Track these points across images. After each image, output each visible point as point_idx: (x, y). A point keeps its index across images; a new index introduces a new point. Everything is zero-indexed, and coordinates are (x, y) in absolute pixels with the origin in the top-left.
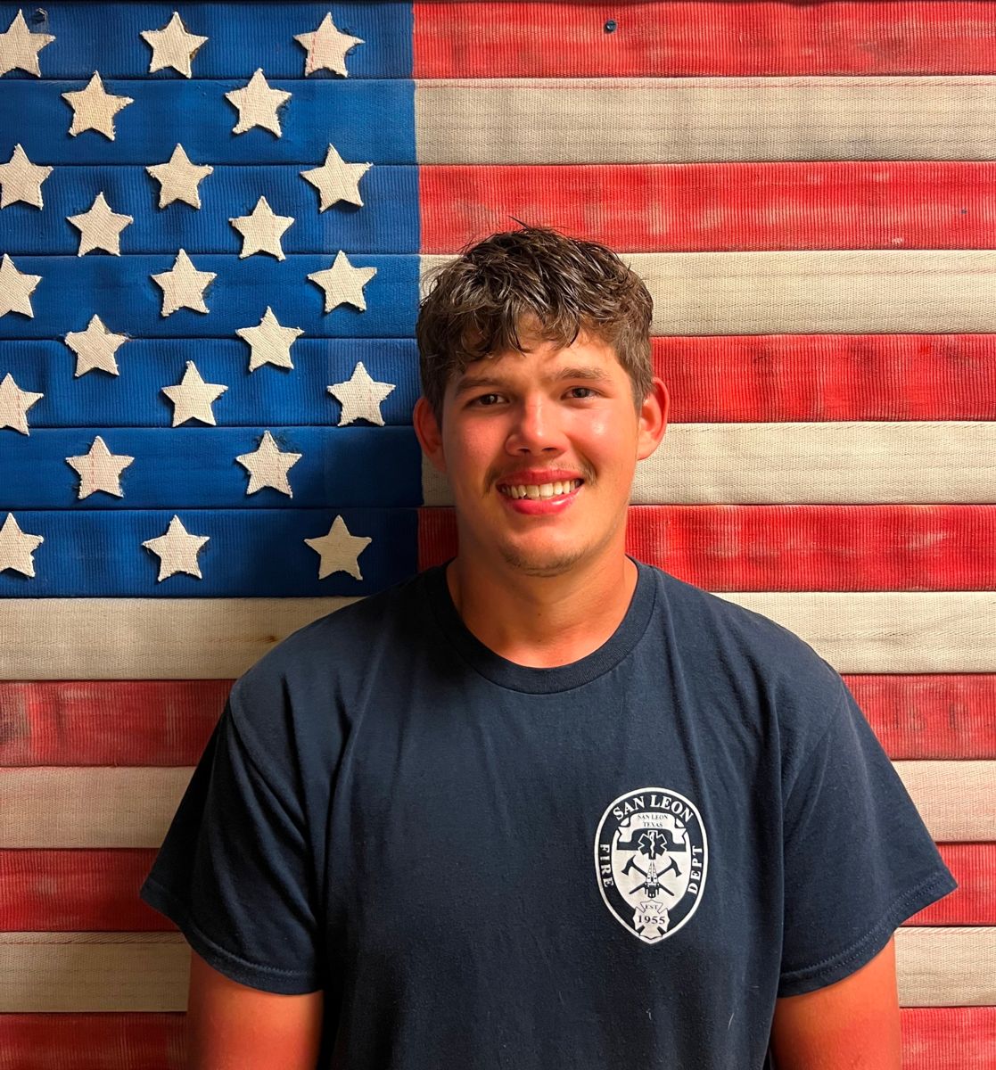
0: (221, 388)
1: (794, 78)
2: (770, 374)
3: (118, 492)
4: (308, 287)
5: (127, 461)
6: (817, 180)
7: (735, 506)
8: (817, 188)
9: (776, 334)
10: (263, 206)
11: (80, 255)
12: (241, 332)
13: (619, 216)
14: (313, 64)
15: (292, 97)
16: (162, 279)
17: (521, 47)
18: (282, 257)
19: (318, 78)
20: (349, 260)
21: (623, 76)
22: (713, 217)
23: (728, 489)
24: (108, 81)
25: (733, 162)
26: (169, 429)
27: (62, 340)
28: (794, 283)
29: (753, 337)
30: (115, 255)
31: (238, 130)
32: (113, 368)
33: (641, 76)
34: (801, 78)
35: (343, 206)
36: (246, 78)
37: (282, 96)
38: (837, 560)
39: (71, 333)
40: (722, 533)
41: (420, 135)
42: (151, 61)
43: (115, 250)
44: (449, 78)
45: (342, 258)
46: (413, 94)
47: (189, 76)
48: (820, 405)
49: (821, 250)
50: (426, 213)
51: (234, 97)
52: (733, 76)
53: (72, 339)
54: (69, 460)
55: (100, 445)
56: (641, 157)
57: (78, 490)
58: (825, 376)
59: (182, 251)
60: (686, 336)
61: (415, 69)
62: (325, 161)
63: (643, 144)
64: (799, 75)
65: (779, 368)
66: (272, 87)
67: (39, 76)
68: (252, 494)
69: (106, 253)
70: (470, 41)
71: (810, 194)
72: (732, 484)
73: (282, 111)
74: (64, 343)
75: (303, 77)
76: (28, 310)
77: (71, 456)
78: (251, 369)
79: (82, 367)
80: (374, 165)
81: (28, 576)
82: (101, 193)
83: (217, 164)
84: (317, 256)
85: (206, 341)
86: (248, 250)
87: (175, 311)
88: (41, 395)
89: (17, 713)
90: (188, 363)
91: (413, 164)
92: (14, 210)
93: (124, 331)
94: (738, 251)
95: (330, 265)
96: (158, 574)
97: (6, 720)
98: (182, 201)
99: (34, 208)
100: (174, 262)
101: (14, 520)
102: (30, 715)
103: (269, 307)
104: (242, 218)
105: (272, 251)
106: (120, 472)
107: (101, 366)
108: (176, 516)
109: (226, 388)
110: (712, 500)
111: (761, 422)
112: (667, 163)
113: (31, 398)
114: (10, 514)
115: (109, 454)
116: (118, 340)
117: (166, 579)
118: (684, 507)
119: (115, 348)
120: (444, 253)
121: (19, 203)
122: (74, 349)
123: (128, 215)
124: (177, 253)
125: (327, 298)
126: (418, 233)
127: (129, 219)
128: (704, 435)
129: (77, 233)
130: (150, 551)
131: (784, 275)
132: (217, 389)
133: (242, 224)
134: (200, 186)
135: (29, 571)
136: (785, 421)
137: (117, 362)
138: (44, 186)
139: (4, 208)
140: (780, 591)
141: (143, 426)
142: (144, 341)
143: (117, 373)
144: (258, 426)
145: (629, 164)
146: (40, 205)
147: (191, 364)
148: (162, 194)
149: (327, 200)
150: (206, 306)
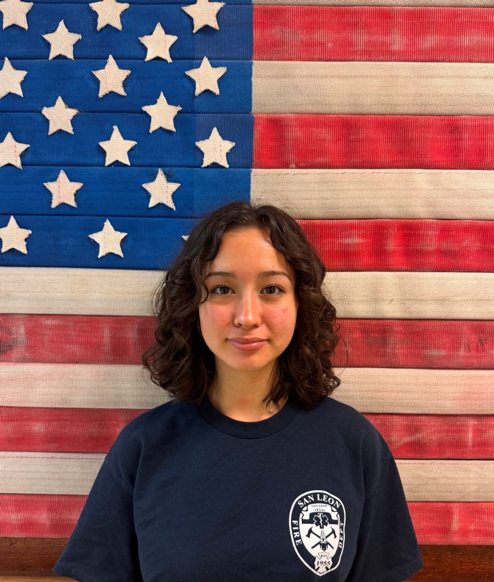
0: (134, 143)
2: (461, 139)
3: (73, 204)
4: (185, 81)
5: (78, 186)
7: (435, 220)
9: (465, 115)
10: (159, 29)
11: (50, 59)
12: (145, 108)
13: (374, 38)
16: (99, 74)
18: (170, 60)
20: (210, 63)
22: (430, 41)
23: (432, 209)
25: (444, 6)
26: (101, 168)
27: (40, 112)
29: (451, 117)
30: (71, 59)
32: (69, 129)
35: (206, 29)
38: (492, 253)
39: (45, 107)
40: (427, 236)
43: (70, 55)
45: (206, 62)
48: (488, 159)
50: (257, 35)
53: (46, 111)
54: (45, 184)
55: (62, 176)
56: (389, 2)
57: (51, 203)
59: (111, 57)
60: (411, 115)
62: (197, 1)
65: (466, 136)
68: (151, 208)
69: (65, 58)
72: (434, 206)
74: (42, 113)
76: (19, 92)
77: (46, 182)
78: (151, 131)
79: (52, 129)
80: (227, 4)
81: (23, 253)
82: (63, 20)
83: (132, 4)
84: (191, 61)
85: (124, 114)
86: (150, 56)
87: (106, 94)
88: (29, 146)
89: (20, 331)
90: (114, 127)
91: (250, 4)
92: (13, 32)
93: (77, 107)
94: (445, 62)
95: (198, 66)
96: (98, 254)
97: (14, 336)
98: (111, 26)
99: (23, 29)
100: (106, 63)
101: (14, 220)
102: (27, 334)
103: (162, 92)
104: (146, 37)
105: (163, 57)
106: (75, 192)
107: (63, 129)
108: (107, 220)
109: (136, 143)
110: (422, 216)
111: (453, 169)
112: (404, 6)
113: (23, 147)
114: (12, 217)
115: (69, 181)
116: (73, 112)
117: (103, 257)
118: (405, 220)
119: (71, 117)
120: (267, 60)
121: (14, 26)
122: (47, 118)
123: (79, 34)
124: (108, 58)
125: (197, 86)
126: (252, 47)
127: (79, 37)
128: (421, 177)
129: (48, 45)
130: (93, 240)
131: (472, 77)
132: (131, 144)
133: (146, 40)
134: (121, 16)
135: (24, 250)
136: (467, 169)
137: (72, 127)
138: (28, 15)
139: (5, 29)
140: (457, 272)
141: (88, 166)
142: (88, 114)
143: (73, 133)
144: (156, 167)
145: (381, 6)
146: (26, 27)
147: (116, 128)
148: (99, 21)
149: (198, 25)
150: (125, 91)
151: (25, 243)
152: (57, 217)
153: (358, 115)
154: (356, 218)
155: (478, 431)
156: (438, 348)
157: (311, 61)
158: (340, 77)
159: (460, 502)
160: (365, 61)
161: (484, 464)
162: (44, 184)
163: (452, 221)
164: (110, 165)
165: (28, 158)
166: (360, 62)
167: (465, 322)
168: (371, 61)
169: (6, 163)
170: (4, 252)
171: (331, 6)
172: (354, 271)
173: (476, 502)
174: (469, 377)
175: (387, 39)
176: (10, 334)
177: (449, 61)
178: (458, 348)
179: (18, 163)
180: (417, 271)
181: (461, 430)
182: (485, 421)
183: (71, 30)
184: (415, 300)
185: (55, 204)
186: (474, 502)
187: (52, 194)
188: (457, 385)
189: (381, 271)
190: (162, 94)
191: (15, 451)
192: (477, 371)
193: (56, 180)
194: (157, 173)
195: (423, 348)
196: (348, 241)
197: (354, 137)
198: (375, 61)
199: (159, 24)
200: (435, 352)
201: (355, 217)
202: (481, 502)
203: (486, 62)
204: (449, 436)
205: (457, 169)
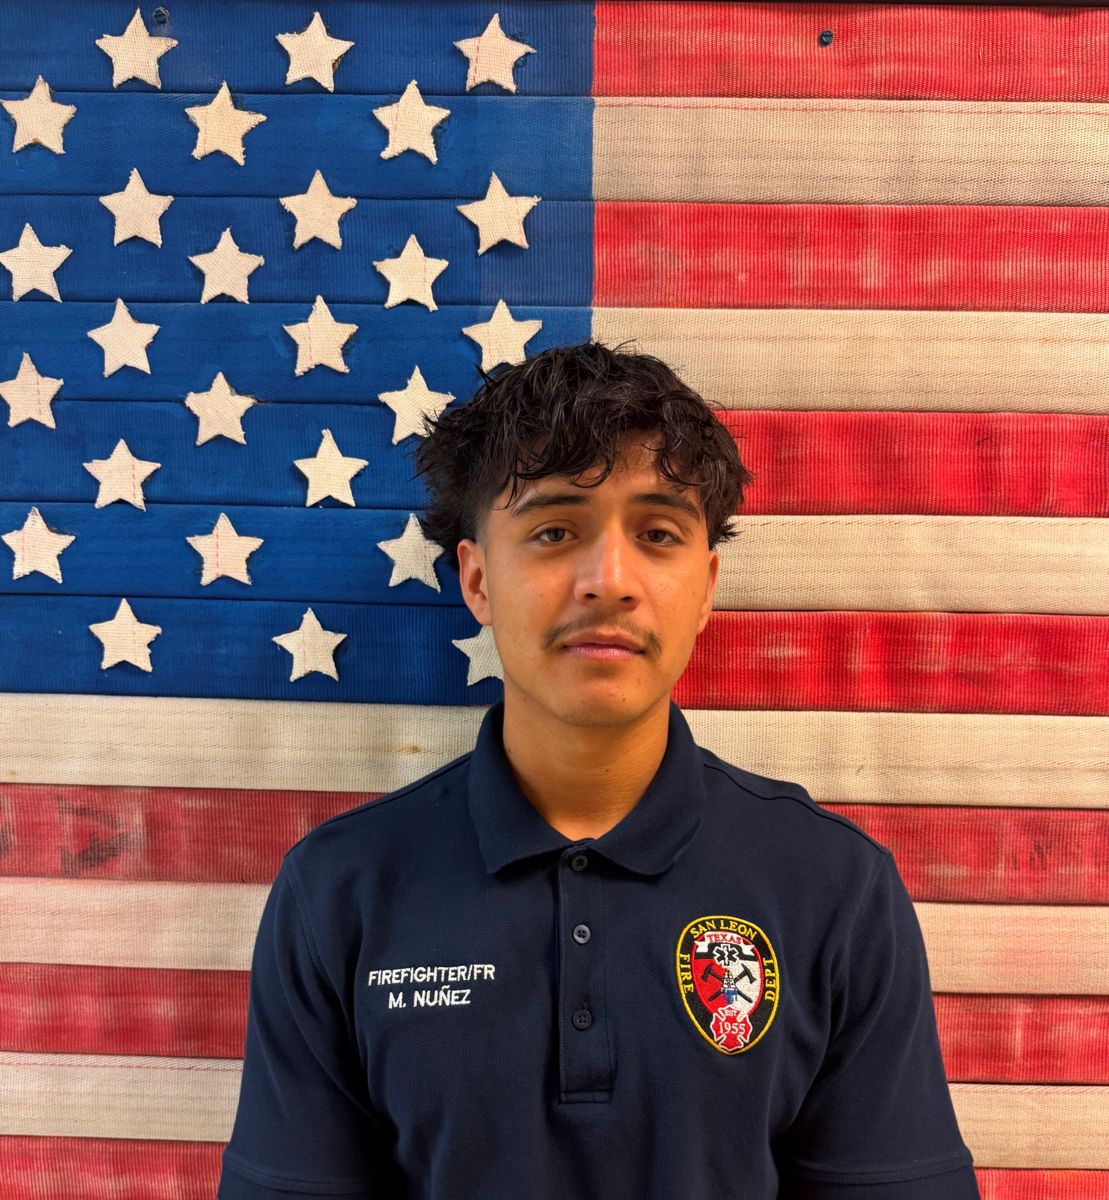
0: (361, 463)
1: (1041, 104)
2: (998, 458)
3: (244, 578)
4: (463, 347)
5: (254, 543)
6: (1063, 227)
7: (947, 614)
8: (1060, 238)
9: (1004, 411)
10: (412, 247)
11: (203, 302)
12: (385, 397)
13: (827, 265)
14: (475, 77)
15: (450, 115)
16: (296, 331)
17: (720, 59)
18: (433, 306)
19: (481, 95)
20: (511, 312)
21: (839, 97)
22: (937, 270)
23: (939, 593)
24: (238, 95)
25: (964, 204)
26: (298, 510)
27: (182, 402)
28: (1031, 349)
29: (978, 415)
30: (243, 303)
31: (386, 154)
32: (238, 435)
33: (859, 97)
34: (1050, 104)
35: (504, 247)
36: (396, 93)
37: (439, 114)
38: (1058, 679)
39: (192, 393)
40: (930, 644)
41: (599, 163)
42: (287, 71)
43: (242, 296)
44: (634, 95)
45: (502, 309)
46: (591, 114)
47: (331, 89)
48: (1051, 497)
49: (1064, 311)
50: (600, 257)
51: (384, 115)
52: (970, 99)
53: (193, 401)
54: (190, 540)
55: (224, 524)
56: (856, 194)
57: (200, 575)
58: (1061, 462)
59: (319, 299)
60: (900, 410)
61: (595, 83)
62: (486, 194)
63: (860, 178)
64: (1048, 100)
65: (1007, 451)
66: (427, 103)
67: (159, 87)
68: (394, 587)
69: (231, 300)
70: (661, 51)
71: (1053, 245)
72: (944, 587)
73: (438, 133)
74: (185, 405)
75: (464, 93)
76: (144, 365)
77: (192, 536)
78: (395, 441)
79: (205, 434)
80: (543, 199)
81: (144, 671)
82: (228, 229)
83: (362, 198)
84: (474, 308)
85: (344, 407)
86: (394, 298)
87: (310, 370)
88: (159, 465)
89: (133, 822)
90: (324, 432)
91: (588, 200)
92: (132, 250)
93: (252, 393)
94: (966, 310)
95: (488, 318)
96: (290, 674)
97: (121, 830)
98: (321, 240)
99: (152, 245)
100: (310, 311)
101: (129, 607)
102: (147, 826)
103: (417, 367)
104: (387, 261)
105: (421, 300)
106: (248, 556)
107: (226, 434)
108: (310, 609)
109: (366, 463)
110: (919, 606)
111: (982, 515)
112: (887, 203)
113: (148, 468)
114: (124, 600)
115: (235, 534)
116: (245, 403)
117: (299, 680)
118: (886, 614)
119: (241, 413)
120: (621, 305)
121: (135, 240)
122: (196, 412)
123: (259, 255)
124: (314, 301)
125: (484, 357)
126: (591, 281)
127: (259, 260)
128: (916, 529)
129: (200, 276)
130: (281, 646)
131: (1019, 340)
132: (357, 464)
133: (387, 267)
134: (341, 222)
135: (147, 666)
136: (1010, 515)
137: (244, 429)
138: (163, 219)
139: (118, 245)
140: (990, 713)
141: (273, 505)
142: (274, 405)
143: (244, 442)
144: (404, 509)
145: (842, 204)
146: (158, 241)
147: (327, 433)
148: (298, 230)
149: (487, 241)
150: (346, 364)
151: (149, 651)
152: (212, 602)
153: (795, 410)
154: (791, 608)
155: (1035, 1028)
156: (954, 862)
157: (706, 307)
158: (762, 339)
159: (998, 1169)
160: (809, 308)
161: (1047, 1093)
162: (188, 539)
163: (979, 615)
164: (316, 505)
165: (157, 489)
166: (800, 311)
167: (1006, 811)
168: (821, 307)
169: (114, 499)
170: (108, 669)
171: (746, 202)
172: (786, 710)
173: (1031, 1169)
174: (1015, 920)
175: (855, 266)
176: (114, 825)
177: (975, 309)
178: (993, 864)
179: (137, 499)
180: (911, 712)
181: (999, 1025)
182: (1048, 1008)
183: (244, 248)
184: (906, 768)
185: (207, 578)
186: (1027, 1169)
187: (202, 558)
188: (991, 935)
189: (840, 711)
190: (417, 370)
191: (117, 1054)
192: (1031, 907)
193: (211, 533)
194: (407, 521)
195: (922, 862)
196: (775, 652)
197: (786, 455)
198: (829, 308)
199: (413, 236)
200: (947, 871)
201: (788, 607)
202: (1042, 1169)
203: (1047, 310)
204: (976, 1035)
205: (990, 515)
